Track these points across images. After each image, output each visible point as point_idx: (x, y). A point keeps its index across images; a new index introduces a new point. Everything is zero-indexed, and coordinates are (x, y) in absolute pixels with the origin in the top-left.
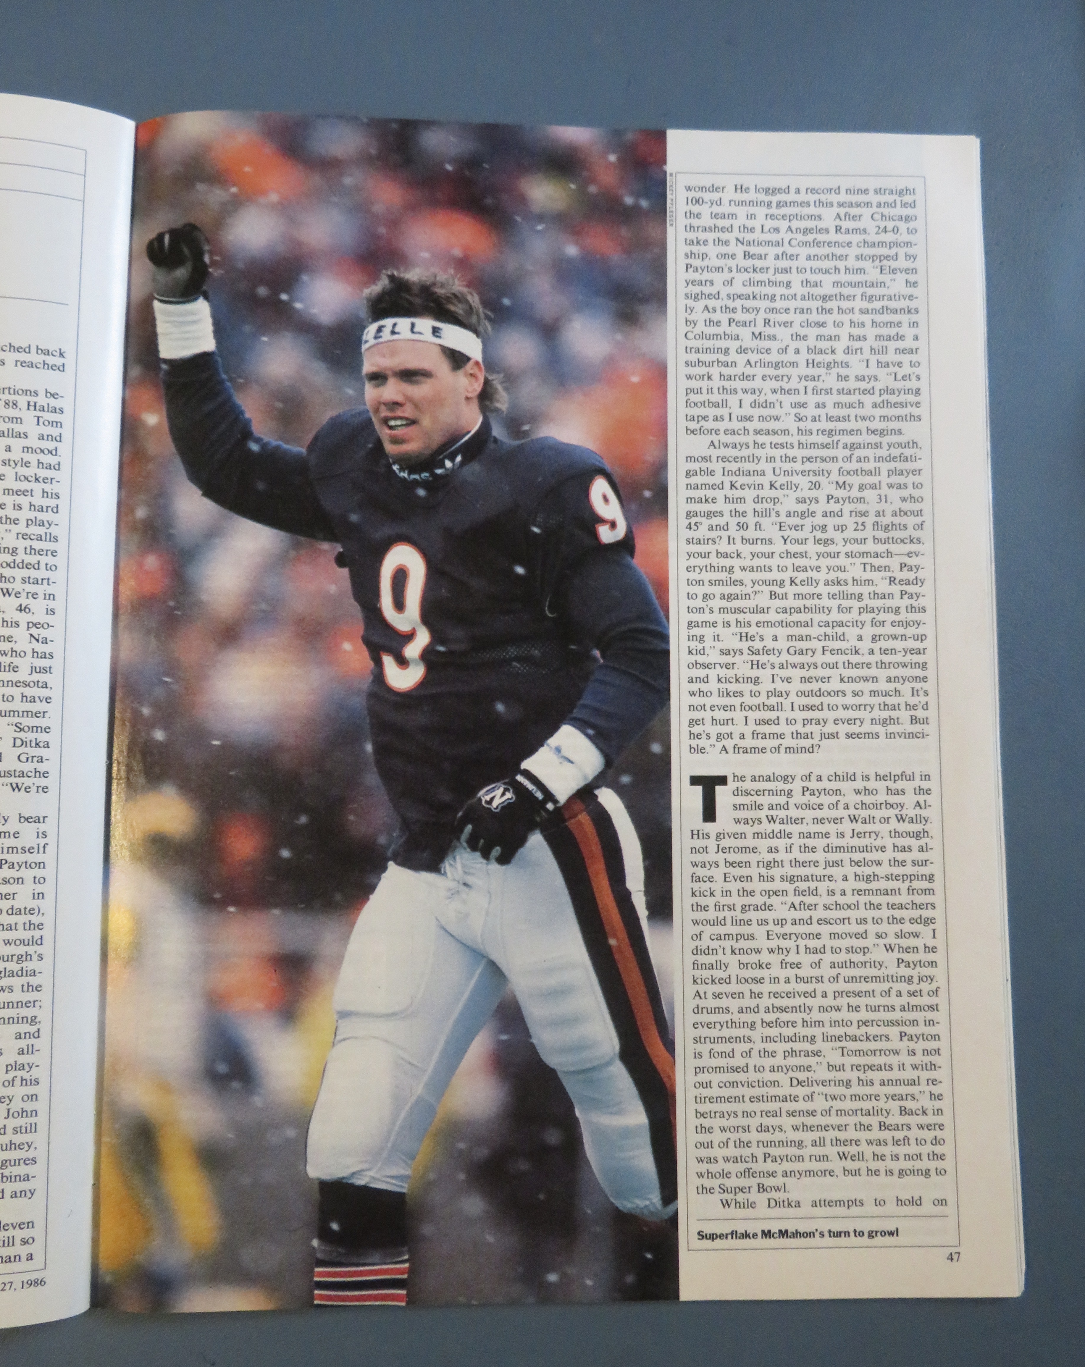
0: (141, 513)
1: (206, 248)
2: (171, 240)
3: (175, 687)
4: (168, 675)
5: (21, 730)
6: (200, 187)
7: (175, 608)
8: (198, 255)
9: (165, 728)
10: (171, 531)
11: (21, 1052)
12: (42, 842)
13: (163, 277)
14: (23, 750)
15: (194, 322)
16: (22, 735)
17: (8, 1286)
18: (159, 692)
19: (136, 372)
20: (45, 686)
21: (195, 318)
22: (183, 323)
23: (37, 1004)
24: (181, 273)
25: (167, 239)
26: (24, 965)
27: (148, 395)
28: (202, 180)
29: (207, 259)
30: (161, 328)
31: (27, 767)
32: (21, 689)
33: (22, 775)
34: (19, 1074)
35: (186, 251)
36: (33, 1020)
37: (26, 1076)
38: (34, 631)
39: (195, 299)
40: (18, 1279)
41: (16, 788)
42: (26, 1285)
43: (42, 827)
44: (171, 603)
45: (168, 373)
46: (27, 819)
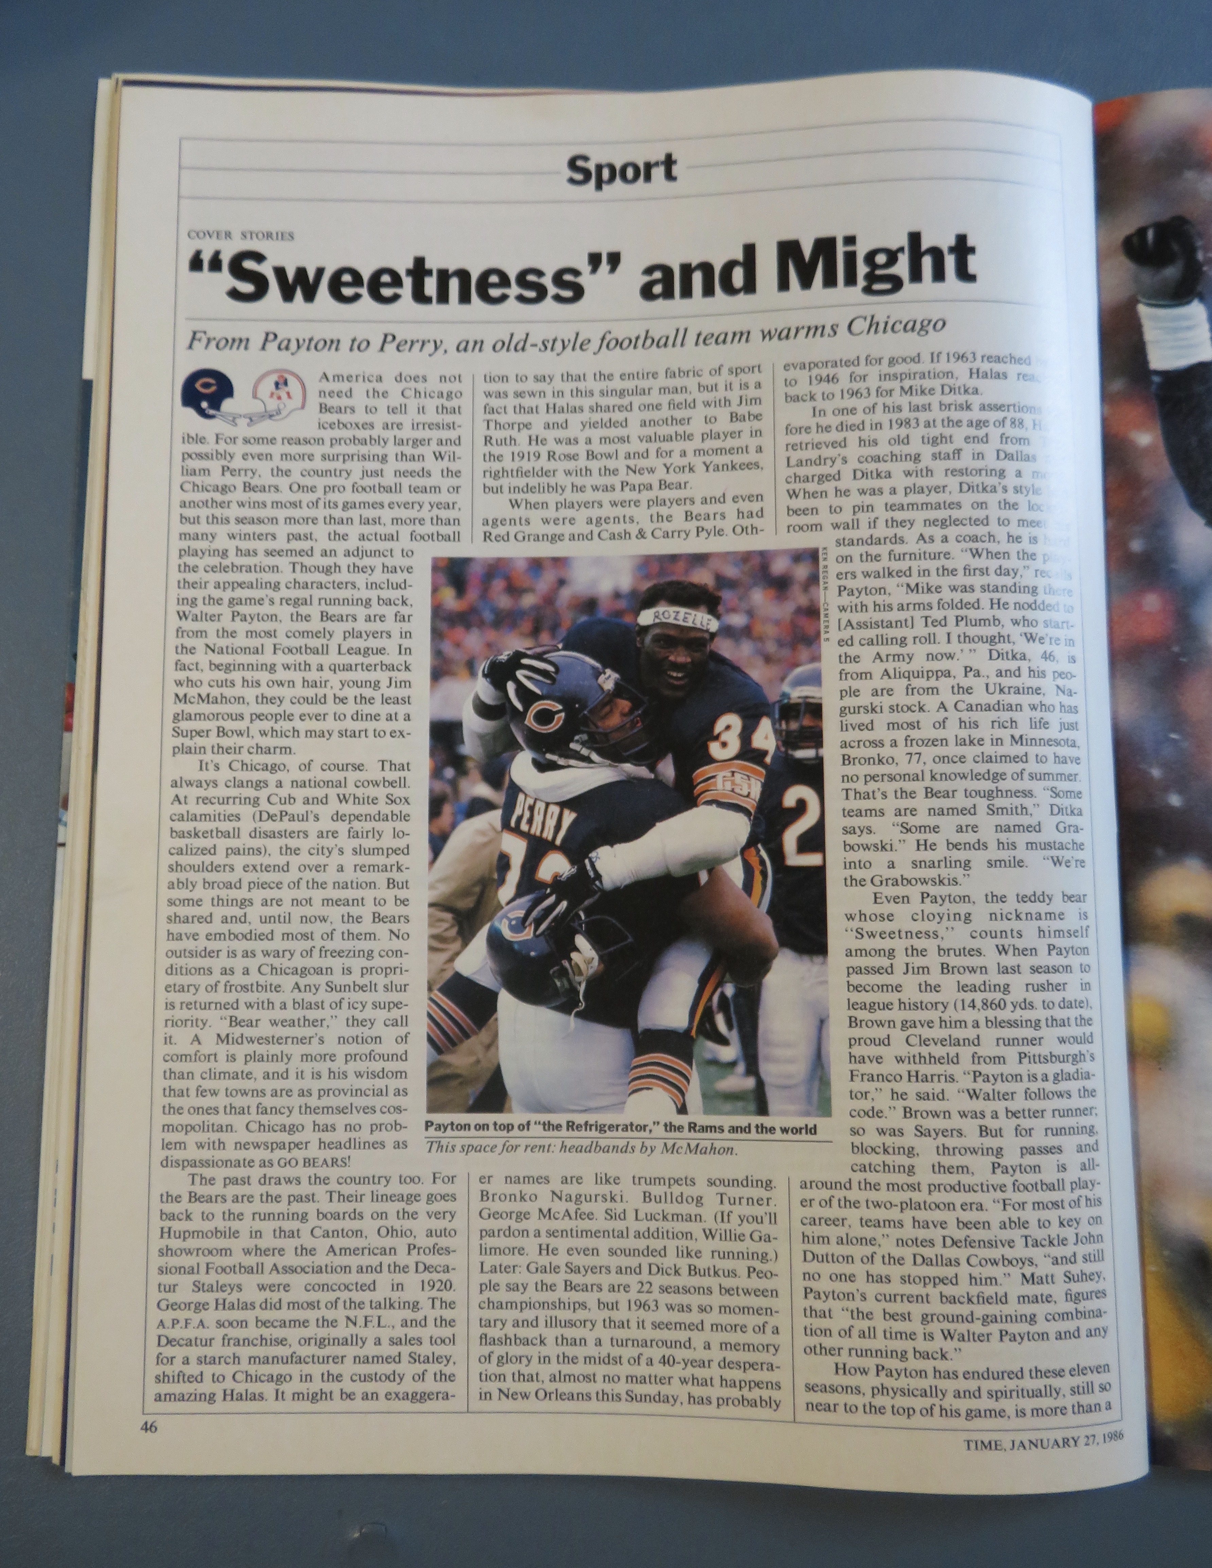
0: (1136, 546)
1: (1199, 243)
2: (1157, 236)
3: (1185, 745)
4: (1174, 731)
5: (1057, 795)
6: (1190, 175)
7: (1179, 655)
8: (1190, 251)
9: (1180, 792)
10: (1174, 566)
11: (1084, 1168)
12: (1084, 923)
13: (1147, 276)
14: (1060, 818)
15: (1189, 328)
16: (1058, 801)
17: (1091, 1439)
18: (1167, 751)
19: (1118, 385)
20: (1074, 745)
21: (1186, 324)
22: (1176, 330)
23: (1094, 1111)
24: (1172, 272)
25: (1150, 234)
26: (1080, 1065)
27: (1134, 411)
28: (1190, 167)
29: (1200, 256)
30: (1150, 334)
31: (1065, 838)
32: (1054, 749)
33: (1062, 847)
34: (1084, 1192)
35: (1176, 247)
36: (1091, 1131)
37: (1090, 1195)
38: (1060, 682)
39: (1188, 302)
40: (1099, 1431)
41: (1057, 862)
42: (1107, 1439)
43: (1084, 906)
44: (1176, 649)
45: (1161, 386)
46: (1069, 898)
